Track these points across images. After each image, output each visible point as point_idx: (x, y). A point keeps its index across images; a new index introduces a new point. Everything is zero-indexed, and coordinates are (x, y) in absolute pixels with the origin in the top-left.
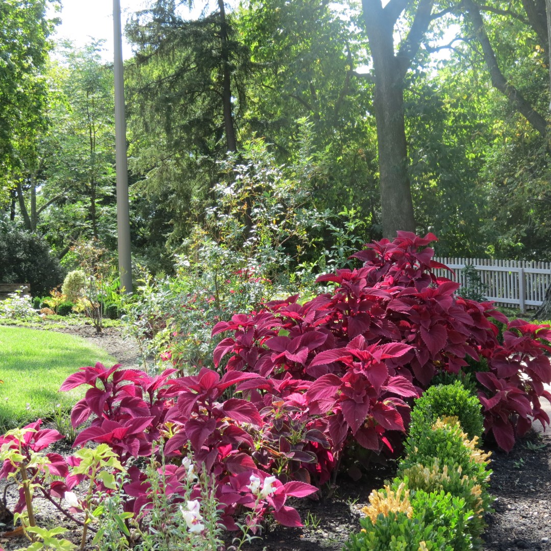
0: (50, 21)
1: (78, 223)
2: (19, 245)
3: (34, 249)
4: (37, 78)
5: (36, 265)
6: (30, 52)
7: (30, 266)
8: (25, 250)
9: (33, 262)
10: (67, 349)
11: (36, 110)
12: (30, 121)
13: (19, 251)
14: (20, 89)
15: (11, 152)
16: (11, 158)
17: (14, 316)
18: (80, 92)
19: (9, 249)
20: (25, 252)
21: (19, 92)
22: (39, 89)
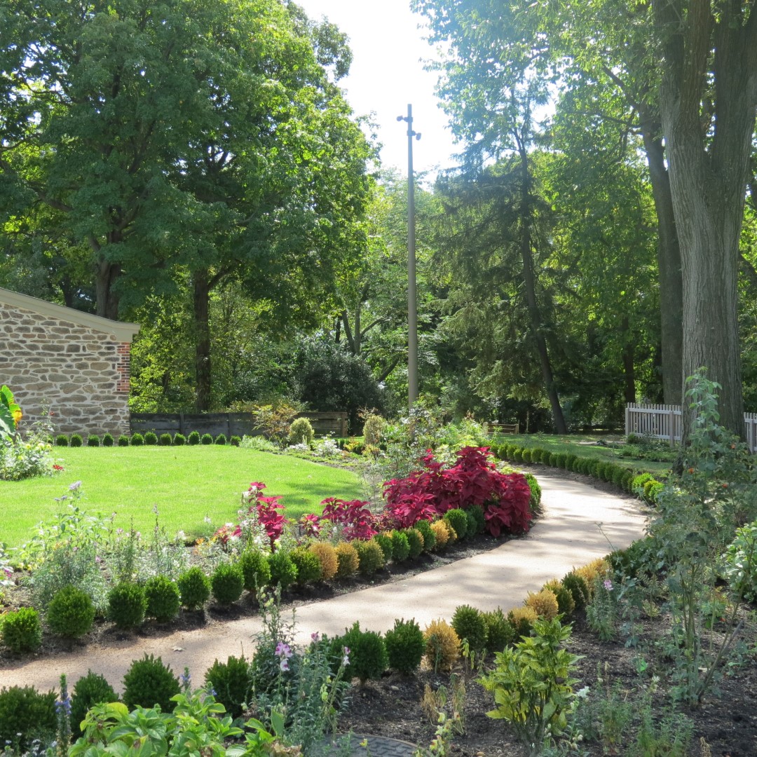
0: (370, 175)
1: (398, 348)
2: (342, 368)
3: (356, 372)
4: (358, 225)
5: (357, 387)
6: (352, 202)
7: (351, 389)
8: (347, 373)
9: (355, 385)
10: (347, 483)
11: (356, 254)
12: (351, 264)
13: (342, 374)
14: (343, 235)
15: (334, 292)
16: (334, 297)
17: (323, 456)
18: (401, 223)
19: (332, 372)
20: (348, 375)
21: (342, 239)
22: (360, 236)
